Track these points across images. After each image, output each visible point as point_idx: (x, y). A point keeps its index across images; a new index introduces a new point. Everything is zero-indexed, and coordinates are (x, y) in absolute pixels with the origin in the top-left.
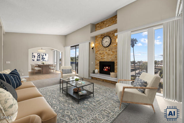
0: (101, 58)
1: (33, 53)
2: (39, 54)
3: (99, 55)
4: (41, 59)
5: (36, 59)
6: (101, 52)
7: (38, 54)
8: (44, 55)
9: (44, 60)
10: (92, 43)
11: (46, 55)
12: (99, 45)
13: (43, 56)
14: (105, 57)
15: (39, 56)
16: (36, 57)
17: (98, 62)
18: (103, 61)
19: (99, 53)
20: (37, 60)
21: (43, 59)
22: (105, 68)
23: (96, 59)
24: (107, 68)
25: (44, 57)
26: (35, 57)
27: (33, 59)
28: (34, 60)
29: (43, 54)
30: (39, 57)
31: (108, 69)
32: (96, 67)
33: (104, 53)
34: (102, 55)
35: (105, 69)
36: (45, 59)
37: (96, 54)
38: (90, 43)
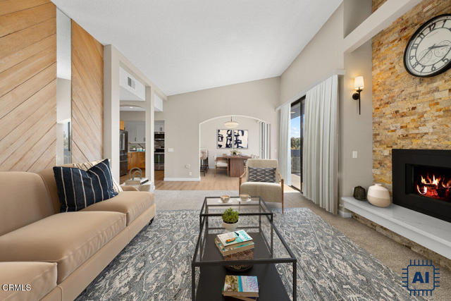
0: (400, 132)
1: (219, 131)
2: (229, 133)
3: (390, 123)
4: (233, 142)
5: (224, 144)
6: (403, 106)
7: (228, 131)
8: (240, 133)
9: (240, 145)
10: (353, 74)
11: (243, 134)
12: (393, 77)
13: (238, 135)
14: (423, 130)
15: (230, 135)
16: (225, 139)
17: (387, 152)
18: (414, 147)
19: (388, 110)
20: (227, 146)
21: (237, 142)
22: (423, 181)
23: (378, 138)
24: (436, 182)
25: (240, 138)
26: (222, 138)
27: (220, 143)
28: (220, 146)
29: (237, 132)
30: (231, 140)
31: (440, 189)
32: (378, 172)
33: (419, 109)
34: (407, 120)
35: (422, 186)
36: (241, 143)
37: (377, 120)
38: (340, 79)
